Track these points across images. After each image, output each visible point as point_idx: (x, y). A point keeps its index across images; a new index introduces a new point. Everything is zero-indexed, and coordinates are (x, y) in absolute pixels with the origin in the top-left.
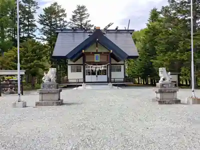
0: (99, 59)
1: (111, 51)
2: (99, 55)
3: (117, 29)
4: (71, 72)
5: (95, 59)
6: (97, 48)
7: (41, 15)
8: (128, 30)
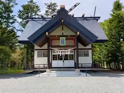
0: (65, 43)
1: (78, 33)
2: (65, 38)
3: (83, 16)
4: (38, 57)
5: (61, 43)
6: (63, 32)
7: (20, 11)
8: (95, 18)
